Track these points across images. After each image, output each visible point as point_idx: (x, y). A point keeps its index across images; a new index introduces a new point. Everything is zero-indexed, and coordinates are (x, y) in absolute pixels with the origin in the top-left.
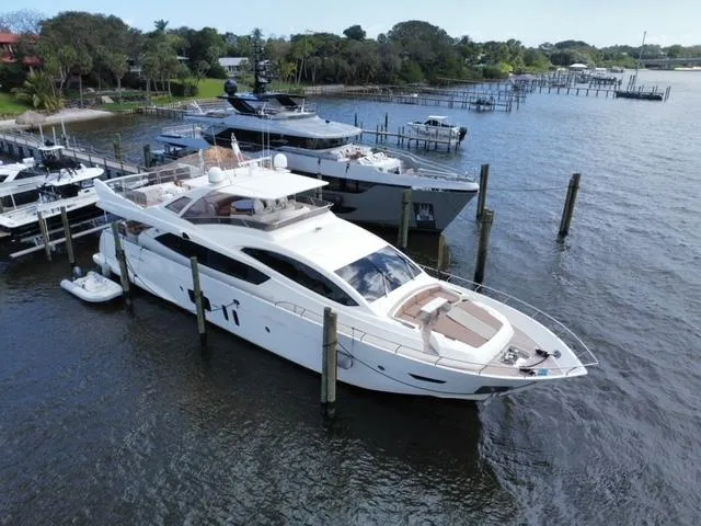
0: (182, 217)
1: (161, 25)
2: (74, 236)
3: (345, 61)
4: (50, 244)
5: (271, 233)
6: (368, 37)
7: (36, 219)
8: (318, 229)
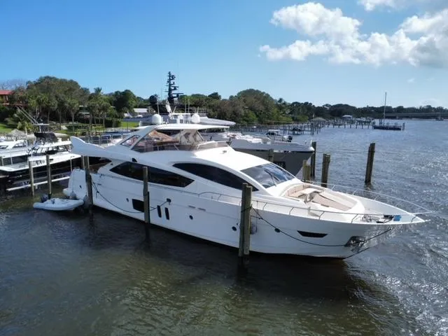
0: (132, 149)
1: (98, 90)
2: (53, 181)
3: (211, 110)
4: (34, 184)
5: (192, 152)
6: (223, 98)
7: (27, 167)
8: (225, 152)
